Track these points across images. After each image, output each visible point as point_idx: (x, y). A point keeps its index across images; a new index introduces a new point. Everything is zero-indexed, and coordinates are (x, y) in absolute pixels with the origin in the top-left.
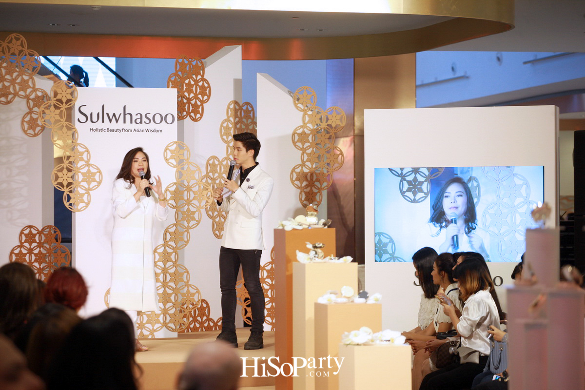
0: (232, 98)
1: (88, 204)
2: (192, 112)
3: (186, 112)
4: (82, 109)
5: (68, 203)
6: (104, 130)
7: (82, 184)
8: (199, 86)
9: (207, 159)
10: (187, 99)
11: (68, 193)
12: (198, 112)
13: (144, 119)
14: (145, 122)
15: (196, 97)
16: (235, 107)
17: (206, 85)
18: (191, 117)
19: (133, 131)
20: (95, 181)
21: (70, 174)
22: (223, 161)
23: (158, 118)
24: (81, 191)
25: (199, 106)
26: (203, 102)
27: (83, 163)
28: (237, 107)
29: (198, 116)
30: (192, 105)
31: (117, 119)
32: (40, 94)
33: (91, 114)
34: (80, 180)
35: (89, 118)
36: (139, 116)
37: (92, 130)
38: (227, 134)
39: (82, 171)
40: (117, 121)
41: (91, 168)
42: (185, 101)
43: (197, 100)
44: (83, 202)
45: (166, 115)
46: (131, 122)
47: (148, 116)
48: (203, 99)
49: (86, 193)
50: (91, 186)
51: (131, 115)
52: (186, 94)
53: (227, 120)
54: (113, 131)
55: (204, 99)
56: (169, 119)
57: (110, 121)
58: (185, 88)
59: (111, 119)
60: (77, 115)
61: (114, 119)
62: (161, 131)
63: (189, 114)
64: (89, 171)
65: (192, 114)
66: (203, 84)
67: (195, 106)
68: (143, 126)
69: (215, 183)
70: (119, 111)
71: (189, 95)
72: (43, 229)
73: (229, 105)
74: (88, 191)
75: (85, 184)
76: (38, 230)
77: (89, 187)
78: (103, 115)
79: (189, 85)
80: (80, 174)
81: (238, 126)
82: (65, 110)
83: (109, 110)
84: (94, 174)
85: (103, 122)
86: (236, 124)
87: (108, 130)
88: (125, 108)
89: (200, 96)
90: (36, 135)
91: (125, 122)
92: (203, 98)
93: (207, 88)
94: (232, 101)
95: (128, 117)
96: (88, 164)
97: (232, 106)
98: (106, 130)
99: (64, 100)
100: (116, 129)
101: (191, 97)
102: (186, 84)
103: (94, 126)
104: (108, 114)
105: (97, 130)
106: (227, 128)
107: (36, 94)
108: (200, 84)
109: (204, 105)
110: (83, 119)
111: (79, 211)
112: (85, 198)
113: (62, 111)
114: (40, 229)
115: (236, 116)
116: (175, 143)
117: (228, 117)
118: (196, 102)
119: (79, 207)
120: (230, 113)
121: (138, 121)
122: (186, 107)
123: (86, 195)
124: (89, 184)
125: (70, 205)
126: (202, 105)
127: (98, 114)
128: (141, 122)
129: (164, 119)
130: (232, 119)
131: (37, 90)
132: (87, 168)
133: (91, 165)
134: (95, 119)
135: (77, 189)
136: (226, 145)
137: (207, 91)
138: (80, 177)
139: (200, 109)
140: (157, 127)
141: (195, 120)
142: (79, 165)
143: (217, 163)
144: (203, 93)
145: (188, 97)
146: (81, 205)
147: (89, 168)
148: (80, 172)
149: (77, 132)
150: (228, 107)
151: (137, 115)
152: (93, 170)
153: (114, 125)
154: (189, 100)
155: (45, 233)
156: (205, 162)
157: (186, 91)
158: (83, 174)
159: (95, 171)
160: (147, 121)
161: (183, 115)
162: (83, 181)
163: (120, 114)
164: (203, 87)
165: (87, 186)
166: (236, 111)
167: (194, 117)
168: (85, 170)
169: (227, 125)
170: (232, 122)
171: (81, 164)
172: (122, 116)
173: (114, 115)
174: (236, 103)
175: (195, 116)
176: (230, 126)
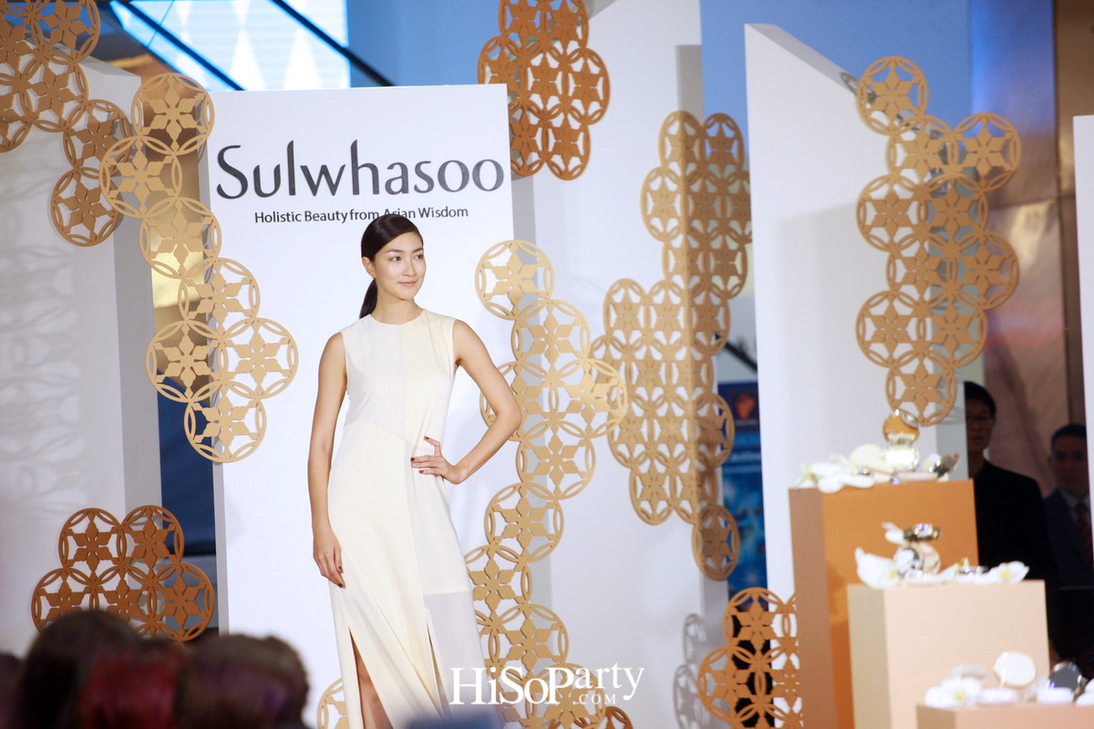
0: (673, 106)
1: (258, 437)
2: (557, 150)
3: (539, 153)
4: (228, 157)
5: (199, 438)
6: (295, 218)
7: (239, 378)
8: (575, 74)
9: (607, 289)
10: (539, 113)
11: (198, 407)
12: (574, 152)
13: (413, 179)
14: (416, 188)
15: (566, 107)
16: (683, 130)
17: (595, 69)
18: (552, 165)
20: (275, 367)
21: (202, 352)
22: (653, 293)
23: (454, 177)
24: (235, 400)
25: (574, 134)
26: (586, 120)
27: (239, 316)
28: (691, 131)
29: (575, 162)
30: (556, 131)
31: (334, 182)
32: (101, 117)
33: (257, 171)
34: (231, 368)
35: (249, 182)
36: (397, 171)
37: (262, 218)
38: (665, 213)
39: (237, 340)
40: (333, 188)
41: (262, 331)
42: (534, 120)
43: (570, 117)
44: (243, 430)
45: (479, 165)
46: (376, 191)
47: (424, 168)
48: (586, 113)
49: (250, 406)
50: (265, 386)
51: (374, 169)
52: (536, 99)
53: (663, 171)
54: (325, 217)
55: (591, 112)
56: (488, 175)
57: (314, 189)
58: (531, 80)
59: (315, 182)
60: (216, 176)
62: (463, 212)
63: (546, 157)
64: (256, 338)
65: (557, 159)
66: (586, 66)
67: (565, 133)
68: (411, 201)
69: (633, 358)
70: (337, 160)
71: (545, 102)
72: (130, 519)
73: (667, 124)
74: (257, 398)
75: (246, 380)
76: (114, 522)
77: (259, 387)
78: (290, 173)
79: (543, 70)
80: (230, 351)
81: (696, 187)
82: (176, 162)
83: (309, 158)
84: (274, 348)
85: (292, 192)
86: (689, 180)
87: (309, 216)
88: (354, 148)
89: (577, 104)
90: (95, 240)
91: (356, 191)
92: (586, 107)
93: (596, 77)
94: (674, 114)
95: (365, 174)
96: (253, 320)
97: (675, 129)
98: (302, 217)
99: (174, 132)
100: (332, 211)
101: (549, 107)
102: (534, 68)
103: (267, 206)
104: (305, 169)
105: (275, 217)
106: (664, 195)
107: (91, 117)
108: (577, 66)
109: (592, 128)
110: (232, 185)
111: (232, 458)
112: (249, 421)
113: (167, 167)
114: (121, 518)
115: (687, 157)
116: (509, 245)
117: (665, 162)
118: (566, 121)
119: (233, 449)
120: (669, 148)
121: (396, 186)
122: (538, 138)
123: (252, 411)
124: (259, 380)
125: (207, 441)
126: (584, 129)
127: (277, 171)
128: (404, 190)
129: (470, 175)
130: (675, 167)
131: (93, 104)
132: (250, 331)
133: (263, 322)
134: (267, 185)
135: (224, 394)
136: (661, 245)
137: (599, 88)
138: (232, 359)
139: (580, 143)
140: (454, 201)
141: (564, 175)
142: (227, 325)
143: (635, 298)
144: (587, 95)
145: (541, 106)
146: (238, 442)
147: (256, 330)
148: (232, 345)
149: (217, 227)
150: (664, 133)
151: (391, 167)
152: (269, 337)
153: (324, 201)
154: (545, 116)
155: (135, 528)
156: (601, 300)
157: (534, 90)
158: (241, 350)
159: (276, 339)
160: (423, 185)
161: (528, 163)
162: (241, 369)
163: (343, 167)
164: (585, 77)
165: (253, 386)
166: (687, 142)
167: (562, 167)
168: (244, 338)
169: (663, 184)
170: (675, 175)
171: (231, 319)
172: (348, 172)
173: (324, 171)
174: (686, 117)
175: (566, 163)
176: (672, 187)
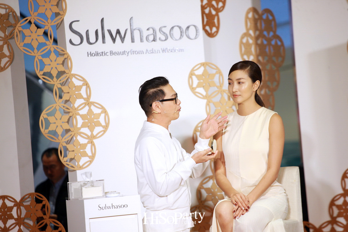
0: (249, 5)
1: (92, 157)
4: (74, 26)
5: (66, 159)
6: (105, 54)
7: (83, 130)
11: (65, 144)
12: (214, 25)
13: (159, 35)
14: (160, 39)
15: (210, 4)
16: (254, 16)
19: (145, 53)
20: (99, 124)
21: (65, 118)
23: (176, 33)
24: (82, 140)
25: (213, 17)
26: (218, 11)
27: (82, 101)
28: (257, 16)
29: (214, 29)
30: (206, 14)
31: (123, 36)
33: (87, 32)
34: (79, 125)
35: (84, 38)
36: (151, 31)
37: (91, 54)
39: (82, 112)
40: (123, 39)
41: (93, 108)
44: (85, 155)
45: (188, 27)
46: (142, 40)
47: (164, 30)
49: (88, 143)
50: (95, 133)
51: (140, 30)
53: (246, 35)
54: (119, 54)
55: (219, 7)
57: (114, 40)
59: (114, 37)
60: (69, 35)
61: (118, 39)
62: (182, 50)
64: (90, 111)
65: (207, 28)
68: (158, 45)
70: (124, 26)
73: (247, 13)
74: (91, 139)
75: (86, 131)
77: (92, 134)
78: (103, 33)
80: (78, 117)
81: (259, 42)
82: (50, 28)
83: (111, 26)
84: (98, 116)
85: (104, 42)
86: (257, 38)
87: (112, 53)
88: (131, 20)
89: (214, 3)
91: (133, 41)
92: (217, 5)
94: (250, 9)
96: (88, 103)
97: (250, 15)
98: (109, 54)
99: (49, 14)
100: (122, 51)
104: (109, 31)
105: (97, 54)
106: (247, 45)
110: (76, 39)
111: (81, 168)
112: (88, 150)
113: (46, 31)
115: (256, 29)
116: (203, 65)
117: (248, 30)
118: (210, 10)
119: (81, 163)
120: (249, 24)
121: (151, 38)
123: (89, 145)
124: (92, 131)
125: (69, 160)
126: (217, 14)
127: (97, 32)
129: (184, 32)
130: (251, 32)
132: (87, 108)
133: (93, 103)
134: (92, 39)
135: (76, 138)
138: (79, 121)
139: (216, 21)
140: (177, 45)
141: (210, 35)
142: (76, 105)
146: (83, 160)
147: (90, 107)
148: (79, 114)
149: (70, 59)
150: (247, 17)
151: (148, 29)
152: (96, 111)
153: (118, 46)
158: (83, 117)
159: (99, 111)
160: (163, 37)
162: (83, 126)
163: (126, 30)
165: (89, 134)
166: (255, 21)
167: (210, 31)
168: (84, 111)
169: (247, 40)
170: (252, 36)
171: (78, 102)
172: (129, 32)
173: (118, 32)
174: (254, 10)
176: (251, 41)
